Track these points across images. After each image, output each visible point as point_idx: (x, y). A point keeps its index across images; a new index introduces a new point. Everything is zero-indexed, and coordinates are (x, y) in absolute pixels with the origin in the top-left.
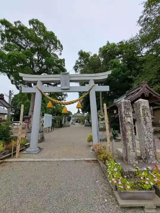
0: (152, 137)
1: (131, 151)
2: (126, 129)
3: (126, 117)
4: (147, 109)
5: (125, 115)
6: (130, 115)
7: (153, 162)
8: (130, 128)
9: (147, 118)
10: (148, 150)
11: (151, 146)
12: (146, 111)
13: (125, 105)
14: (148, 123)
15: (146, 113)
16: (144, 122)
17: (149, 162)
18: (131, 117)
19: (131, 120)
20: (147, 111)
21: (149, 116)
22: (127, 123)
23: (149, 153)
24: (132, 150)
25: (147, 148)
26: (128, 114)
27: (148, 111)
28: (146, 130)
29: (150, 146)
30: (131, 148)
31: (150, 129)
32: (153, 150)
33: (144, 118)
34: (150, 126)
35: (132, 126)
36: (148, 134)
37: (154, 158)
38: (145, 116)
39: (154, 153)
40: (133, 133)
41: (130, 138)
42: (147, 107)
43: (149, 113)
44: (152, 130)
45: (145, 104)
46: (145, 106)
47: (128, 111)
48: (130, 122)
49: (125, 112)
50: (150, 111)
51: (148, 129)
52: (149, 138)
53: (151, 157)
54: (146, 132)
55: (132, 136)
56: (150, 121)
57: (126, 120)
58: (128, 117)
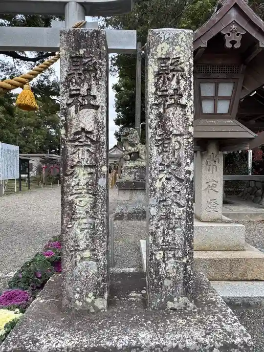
0: (183, 202)
1: (82, 259)
2: (69, 163)
3: (73, 108)
5: (71, 96)
6: (94, 97)
7: (170, 304)
8: (86, 155)
9: (174, 115)
10: (159, 256)
11: (174, 239)
12: (174, 83)
13: (78, 47)
14: (173, 140)
15: (171, 92)
16: (159, 132)
17: (156, 302)
18: (96, 107)
19: (96, 121)
20: (178, 82)
21: (184, 106)
22: (76, 133)
23: (158, 264)
24: (87, 254)
25: (154, 247)
26: (84, 90)
27: (182, 82)
28: (161, 168)
29: (169, 238)
30: (82, 245)
31: (179, 165)
32: (180, 254)
33: (160, 116)
34: (182, 153)
35: (98, 149)
36: (169, 187)
37: (180, 287)
38: (167, 103)
39: (182, 269)
40: (97, 180)
41: (82, 204)
42: (181, 64)
43: (185, 90)
44: (187, 168)
45: (173, 49)
46: (175, 57)
47: (90, 79)
48: (91, 133)
49: (74, 81)
50: (192, 84)
51: (168, 166)
52: (170, 203)
53: (167, 283)
54: (161, 179)
55: (94, 195)
56: (186, 128)
57: (74, 122)
58: (83, 106)
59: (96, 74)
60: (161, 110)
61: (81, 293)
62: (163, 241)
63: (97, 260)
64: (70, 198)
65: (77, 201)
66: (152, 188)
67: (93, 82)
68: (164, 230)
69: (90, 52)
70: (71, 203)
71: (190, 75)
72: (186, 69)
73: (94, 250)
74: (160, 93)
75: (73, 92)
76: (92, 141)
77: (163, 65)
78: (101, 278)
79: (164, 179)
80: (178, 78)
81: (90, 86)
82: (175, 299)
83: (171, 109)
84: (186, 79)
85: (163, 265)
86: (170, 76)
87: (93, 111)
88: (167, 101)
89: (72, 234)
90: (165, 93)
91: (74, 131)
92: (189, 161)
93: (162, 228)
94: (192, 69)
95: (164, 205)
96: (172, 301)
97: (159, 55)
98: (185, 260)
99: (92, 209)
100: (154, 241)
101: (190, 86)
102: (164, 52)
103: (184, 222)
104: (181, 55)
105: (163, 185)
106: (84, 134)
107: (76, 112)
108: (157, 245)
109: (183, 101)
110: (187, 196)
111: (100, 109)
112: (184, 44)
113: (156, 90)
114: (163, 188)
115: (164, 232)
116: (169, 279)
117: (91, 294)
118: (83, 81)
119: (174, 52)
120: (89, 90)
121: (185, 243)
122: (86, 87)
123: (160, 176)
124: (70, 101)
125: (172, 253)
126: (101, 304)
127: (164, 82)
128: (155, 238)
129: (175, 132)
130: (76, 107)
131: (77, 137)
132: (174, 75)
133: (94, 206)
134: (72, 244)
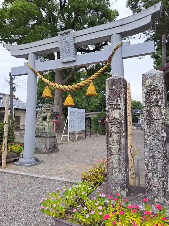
0: (161, 151)
1: (116, 172)
2: (110, 131)
3: (110, 110)
4: (159, 90)
5: (110, 105)
6: (119, 105)
7: (156, 200)
8: (116, 129)
9: (155, 110)
10: (150, 175)
11: (157, 168)
12: (154, 96)
13: (113, 85)
14: (155, 121)
15: (153, 100)
16: (148, 118)
18: (120, 109)
19: (120, 114)
20: (156, 96)
21: (159, 106)
22: (112, 120)
23: (149, 180)
24: (117, 170)
25: (147, 171)
26: (115, 103)
27: (159, 96)
28: (149, 134)
29: (155, 168)
30: (115, 166)
31: (158, 133)
32: (160, 176)
33: (148, 111)
34: (160, 128)
35: (121, 126)
36: (154, 143)
37: (161, 192)
38: (151, 105)
39: (162, 183)
40: (121, 139)
41: (115, 148)
42: (158, 87)
43: (160, 99)
44: (162, 135)
45: (154, 81)
46: (155, 84)
47: (117, 98)
48: (118, 119)
49: (111, 99)
50: (164, 96)
51: (153, 134)
52: (154, 151)
53: (154, 189)
54: (149, 140)
55: (120, 145)
56: (161, 116)
57: (111, 115)
58: (115, 109)
59: (120, 95)
60: (149, 108)
61: (115, 187)
62: (152, 169)
63: (122, 174)
64: (110, 146)
65: (113, 147)
66: (145, 143)
67: (118, 99)
68: (152, 163)
69: (117, 87)
70: (111, 148)
71: (162, 92)
72: (160, 89)
73: (120, 169)
74: (148, 101)
75: (111, 104)
76: (118, 122)
77: (149, 89)
78: (123, 182)
79: (151, 140)
80: (156, 94)
81: (117, 100)
82: (159, 198)
83: (154, 108)
84: (160, 94)
85: (152, 180)
86: (152, 93)
87: (119, 110)
88: (151, 104)
89: (111, 161)
90: (150, 101)
91: (111, 119)
92: (163, 131)
93: (151, 162)
94: (164, 89)
95: (151, 152)
96: (157, 198)
97: (147, 85)
98: (163, 179)
99: (119, 151)
100: (147, 168)
101: (163, 97)
102: (149, 83)
103: (162, 161)
104: (157, 84)
105: (151, 142)
106: (115, 120)
107: (112, 111)
108: (149, 170)
109: (159, 104)
110: (163, 148)
111: (121, 110)
112: (159, 78)
113: (146, 100)
114: (151, 144)
115: (152, 165)
116: (155, 187)
117: (119, 188)
118: (114, 99)
119: (154, 83)
120: (117, 102)
121: (163, 171)
122: (116, 101)
123: (149, 138)
124: (110, 107)
125: (157, 175)
126: (124, 193)
127: (150, 96)
128: (147, 166)
129: (156, 118)
130: (112, 109)
131: (113, 121)
132: (154, 93)
133: (120, 150)
134: (111, 165)
